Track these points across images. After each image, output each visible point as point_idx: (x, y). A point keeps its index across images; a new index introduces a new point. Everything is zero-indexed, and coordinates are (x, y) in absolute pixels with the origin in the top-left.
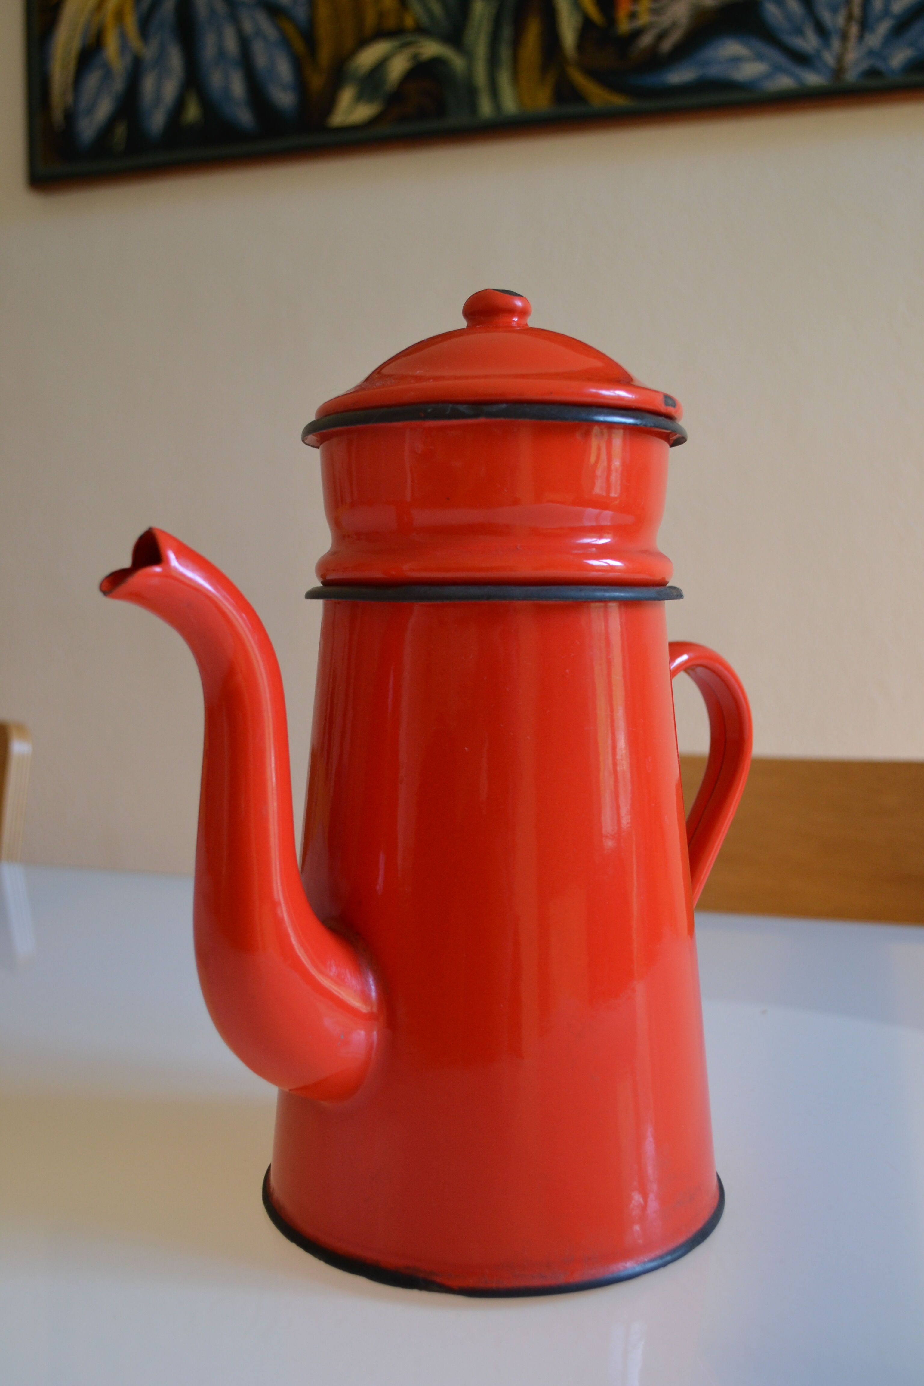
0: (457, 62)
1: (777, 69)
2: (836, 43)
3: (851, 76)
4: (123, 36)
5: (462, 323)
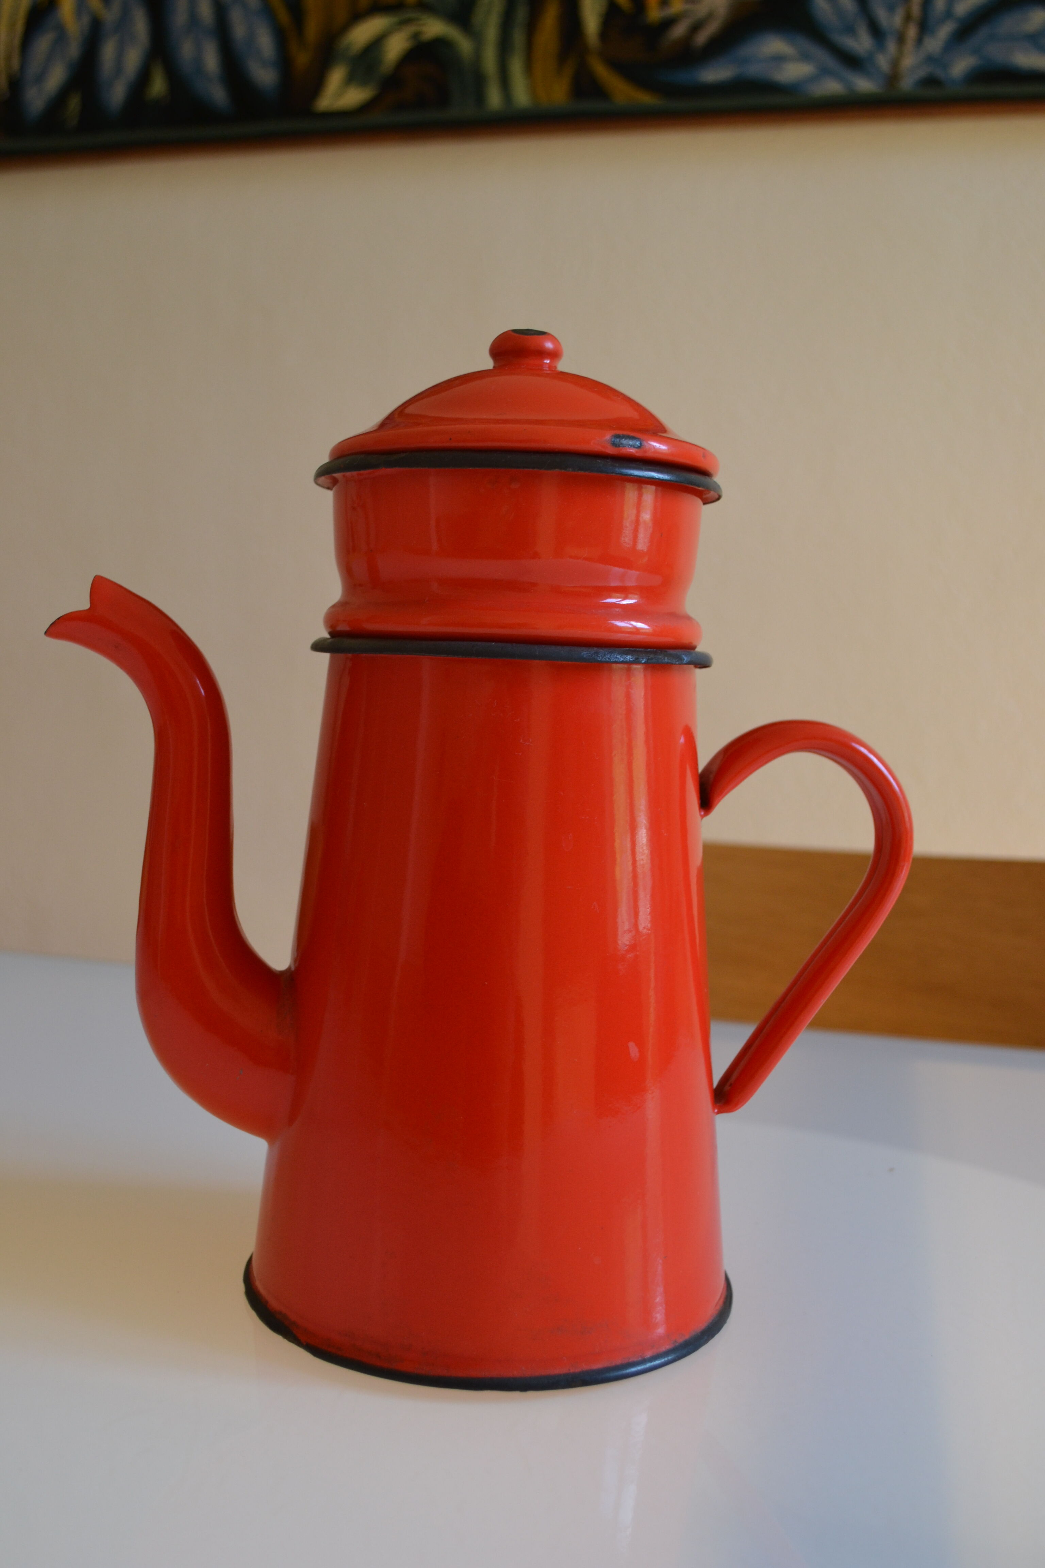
0: (464, 45)
1: (824, 72)
2: (891, 46)
3: (907, 84)
5: (488, 363)
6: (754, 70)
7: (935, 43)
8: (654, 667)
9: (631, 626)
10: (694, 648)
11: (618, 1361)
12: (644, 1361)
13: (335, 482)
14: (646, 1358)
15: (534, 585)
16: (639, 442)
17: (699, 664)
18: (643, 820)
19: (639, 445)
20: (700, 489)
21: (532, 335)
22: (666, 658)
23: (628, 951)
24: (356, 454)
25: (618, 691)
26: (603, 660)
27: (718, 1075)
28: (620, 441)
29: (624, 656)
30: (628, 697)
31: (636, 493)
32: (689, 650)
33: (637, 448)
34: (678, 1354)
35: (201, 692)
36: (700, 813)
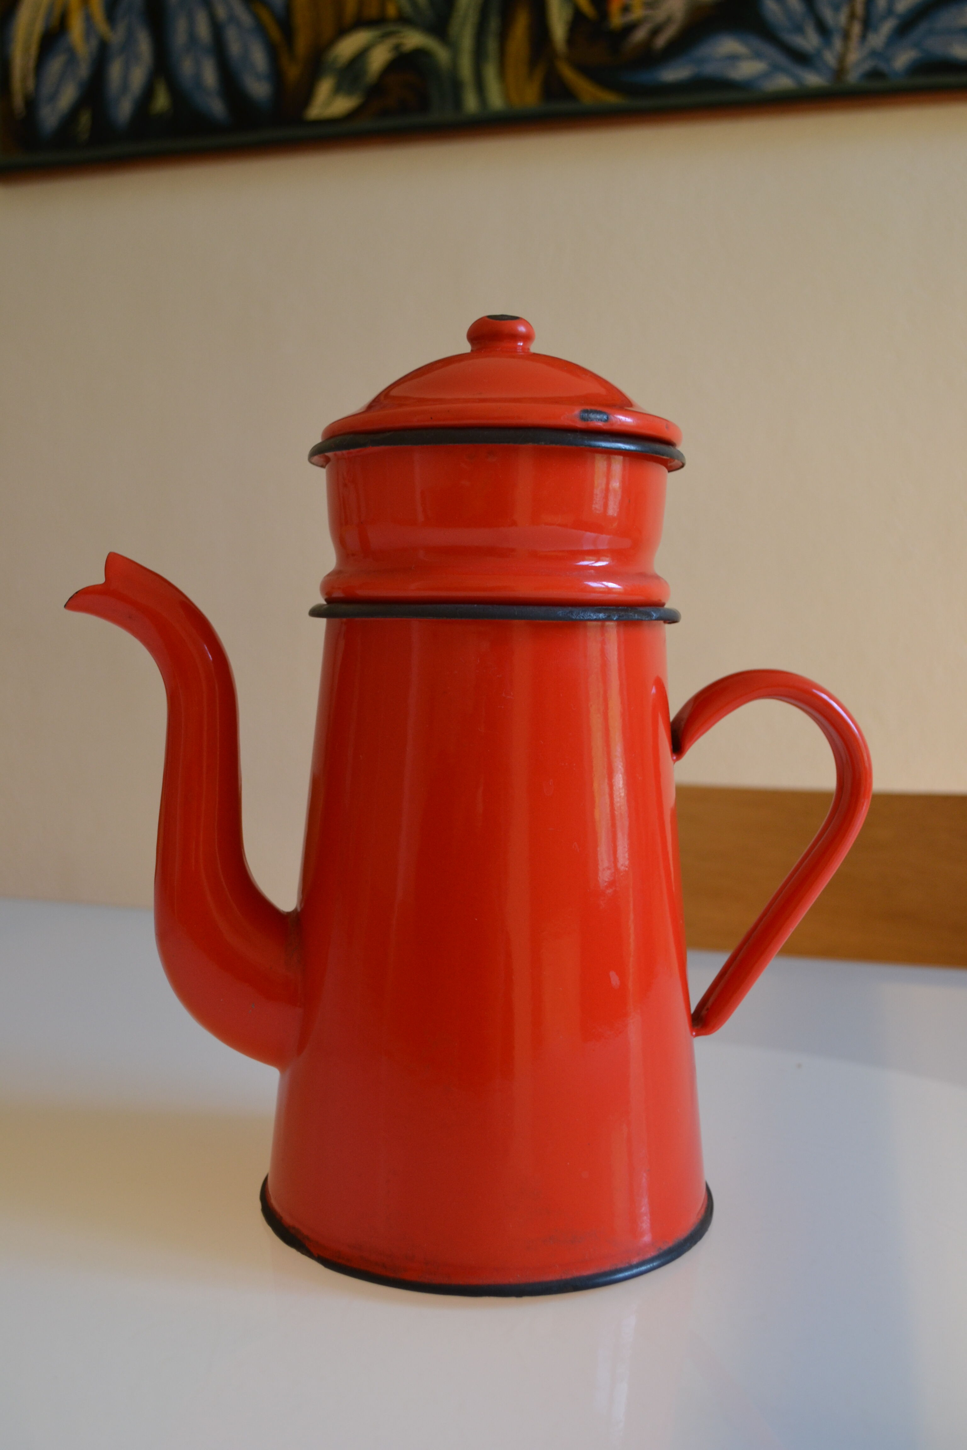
0: (442, 54)
1: (776, 68)
2: (838, 43)
3: (853, 77)
4: (88, 19)
5: (466, 348)
6: (710, 69)
7: (878, 39)
8: (625, 623)
9: (603, 586)
10: (663, 605)
11: (607, 1268)
12: (631, 1267)
13: (328, 460)
14: (632, 1264)
15: (513, 550)
16: (606, 416)
17: (669, 620)
18: (619, 766)
19: (606, 419)
20: (665, 457)
21: (507, 319)
22: (636, 615)
23: (607, 887)
24: (344, 434)
25: (593, 647)
26: (578, 618)
27: (695, 1002)
28: (588, 415)
29: (597, 614)
30: (603, 653)
31: (605, 463)
32: (657, 607)
33: (604, 421)
34: (662, 1260)
35: (209, 657)
36: (672, 758)
